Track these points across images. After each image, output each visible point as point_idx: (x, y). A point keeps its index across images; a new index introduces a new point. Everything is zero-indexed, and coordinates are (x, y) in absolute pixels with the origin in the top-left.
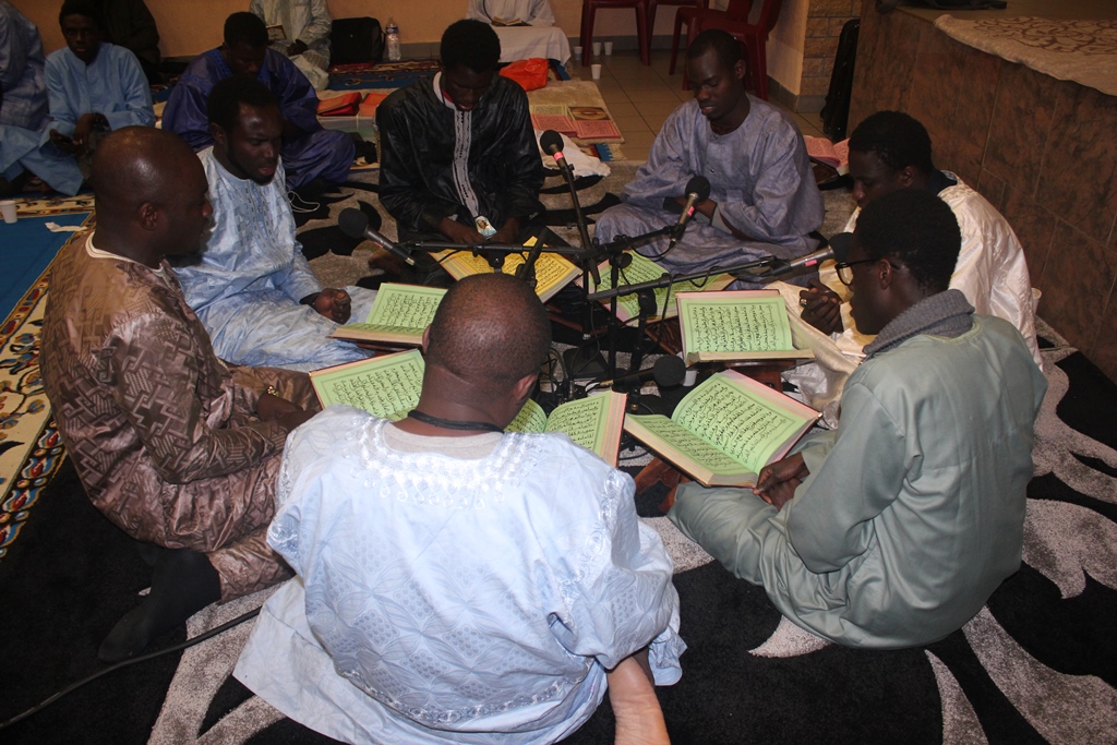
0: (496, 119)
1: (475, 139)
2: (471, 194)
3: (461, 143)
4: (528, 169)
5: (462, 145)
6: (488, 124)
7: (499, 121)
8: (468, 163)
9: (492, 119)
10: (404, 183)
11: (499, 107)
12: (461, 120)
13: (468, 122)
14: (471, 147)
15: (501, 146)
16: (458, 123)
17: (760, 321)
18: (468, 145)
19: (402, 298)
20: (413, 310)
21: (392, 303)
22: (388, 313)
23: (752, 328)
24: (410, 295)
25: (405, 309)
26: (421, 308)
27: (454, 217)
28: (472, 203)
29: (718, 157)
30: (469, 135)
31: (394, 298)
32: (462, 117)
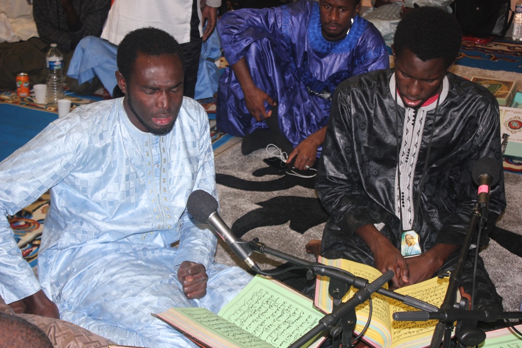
0: (454, 130)
1: (424, 146)
2: (409, 204)
3: (408, 146)
5: (409, 150)
8: (416, 170)
10: (343, 176)
11: (461, 117)
12: (411, 122)
13: (420, 126)
14: (419, 153)
16: (407, 125)
18: (415, 150)
19: (268, 296)
21: (255, 298)
25: (263, 310)
27: (380, 226)
28: (407, 216)
30: (418, 139)
31: (259, 294)
32: (413, 118)
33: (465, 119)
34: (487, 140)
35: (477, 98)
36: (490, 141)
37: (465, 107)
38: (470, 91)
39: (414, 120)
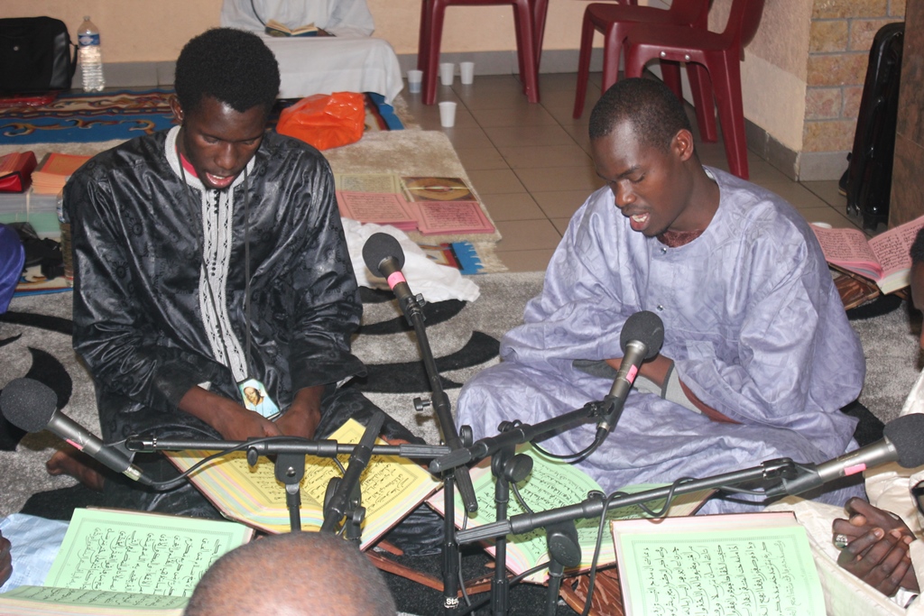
1: (239, 243)
2: (232, 342)
3: (213, 249)
4: (334, 297)
5: (216, 254)
6: (262, 218)
7: (281, 212)
8: (227, 286)
9: (269, 208)
11: (282, 188)
12: (213, 208)
13: (227, 213)
14: (232, 256)
15: (287, 257)
16: (208, 215)
17: (765, 571)
18: (225, 253)
19: (114, 536)
20: (133, 558)
21: (95, 546)
22: (87, 565)
23: (751, 583)
24: (128, 531)
25: (120, 558)
26: (149, 553)
29: (669, 284)
30: (227, 235)
31: (98, 537)
32: (215, 202)
33: (288, 190)
34: (325, 216)
35: (297, 155)
36: (329, 215)
37: (284, 171)
38: (286, 146)
39: (217, 206)
